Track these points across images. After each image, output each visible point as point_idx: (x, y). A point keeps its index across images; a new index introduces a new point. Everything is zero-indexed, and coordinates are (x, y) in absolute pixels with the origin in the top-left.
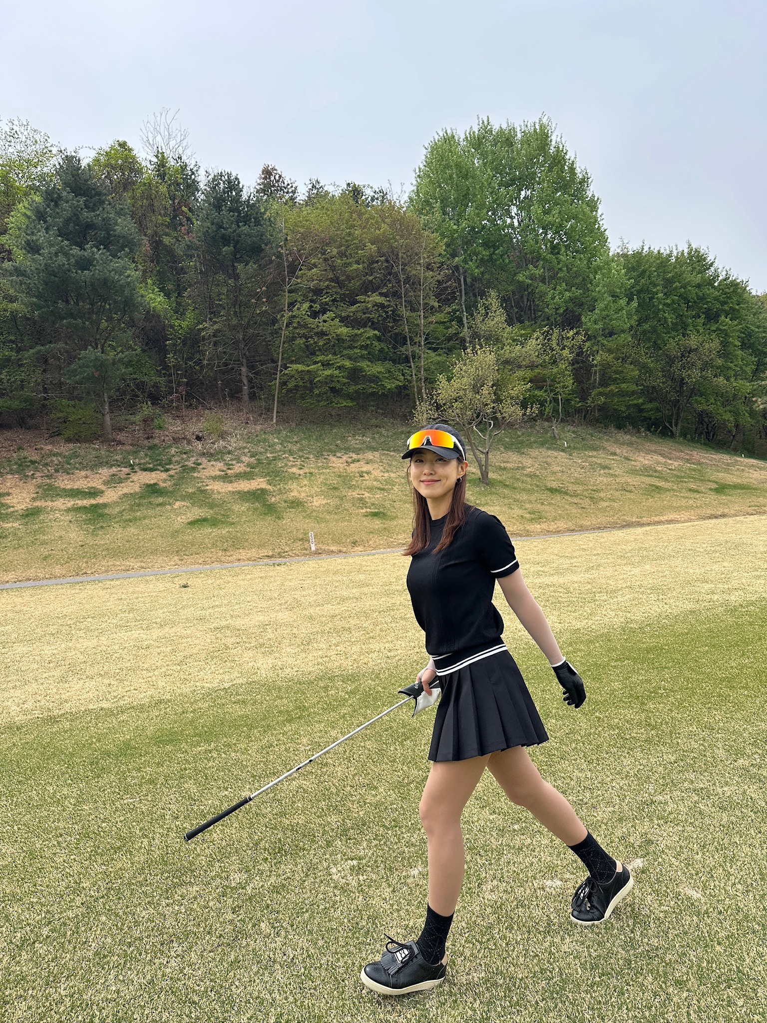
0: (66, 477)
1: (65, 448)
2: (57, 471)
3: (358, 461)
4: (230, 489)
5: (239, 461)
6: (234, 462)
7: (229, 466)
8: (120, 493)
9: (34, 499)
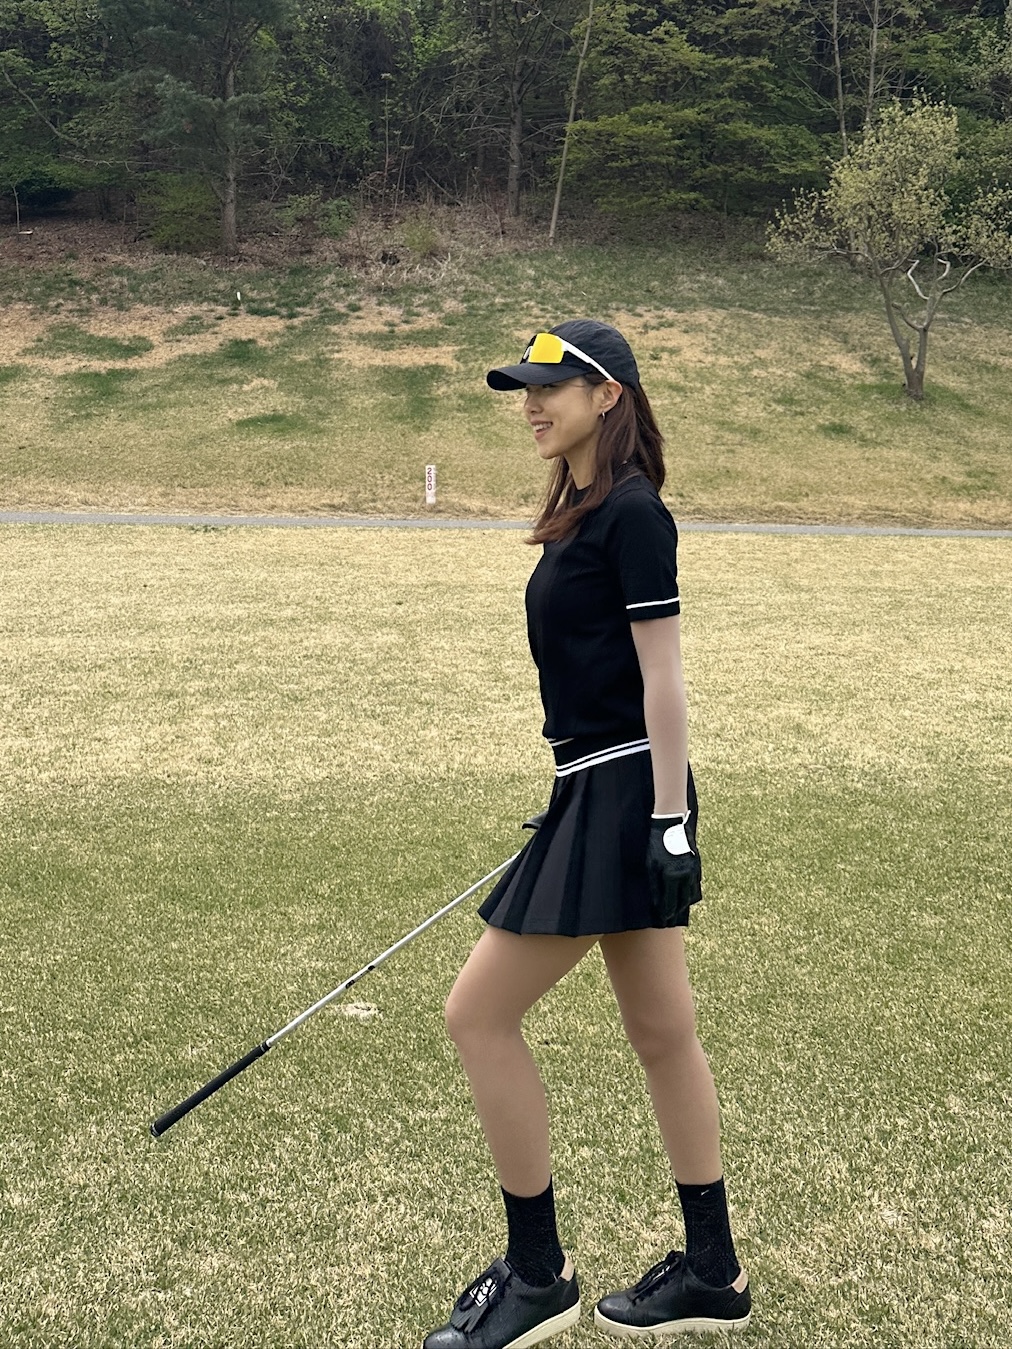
0: (112, 313)
1: (145, 262)
2: (104, 302)
3: (671, 325)
4: (378, 362)
5: (434, 306)
6: (425, 310)
7: (410, 315)
8: (178, 352)
9: (26, 352)
